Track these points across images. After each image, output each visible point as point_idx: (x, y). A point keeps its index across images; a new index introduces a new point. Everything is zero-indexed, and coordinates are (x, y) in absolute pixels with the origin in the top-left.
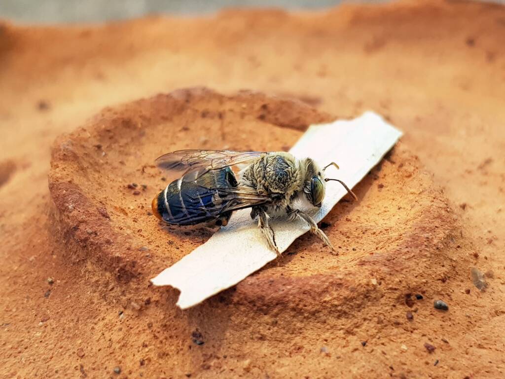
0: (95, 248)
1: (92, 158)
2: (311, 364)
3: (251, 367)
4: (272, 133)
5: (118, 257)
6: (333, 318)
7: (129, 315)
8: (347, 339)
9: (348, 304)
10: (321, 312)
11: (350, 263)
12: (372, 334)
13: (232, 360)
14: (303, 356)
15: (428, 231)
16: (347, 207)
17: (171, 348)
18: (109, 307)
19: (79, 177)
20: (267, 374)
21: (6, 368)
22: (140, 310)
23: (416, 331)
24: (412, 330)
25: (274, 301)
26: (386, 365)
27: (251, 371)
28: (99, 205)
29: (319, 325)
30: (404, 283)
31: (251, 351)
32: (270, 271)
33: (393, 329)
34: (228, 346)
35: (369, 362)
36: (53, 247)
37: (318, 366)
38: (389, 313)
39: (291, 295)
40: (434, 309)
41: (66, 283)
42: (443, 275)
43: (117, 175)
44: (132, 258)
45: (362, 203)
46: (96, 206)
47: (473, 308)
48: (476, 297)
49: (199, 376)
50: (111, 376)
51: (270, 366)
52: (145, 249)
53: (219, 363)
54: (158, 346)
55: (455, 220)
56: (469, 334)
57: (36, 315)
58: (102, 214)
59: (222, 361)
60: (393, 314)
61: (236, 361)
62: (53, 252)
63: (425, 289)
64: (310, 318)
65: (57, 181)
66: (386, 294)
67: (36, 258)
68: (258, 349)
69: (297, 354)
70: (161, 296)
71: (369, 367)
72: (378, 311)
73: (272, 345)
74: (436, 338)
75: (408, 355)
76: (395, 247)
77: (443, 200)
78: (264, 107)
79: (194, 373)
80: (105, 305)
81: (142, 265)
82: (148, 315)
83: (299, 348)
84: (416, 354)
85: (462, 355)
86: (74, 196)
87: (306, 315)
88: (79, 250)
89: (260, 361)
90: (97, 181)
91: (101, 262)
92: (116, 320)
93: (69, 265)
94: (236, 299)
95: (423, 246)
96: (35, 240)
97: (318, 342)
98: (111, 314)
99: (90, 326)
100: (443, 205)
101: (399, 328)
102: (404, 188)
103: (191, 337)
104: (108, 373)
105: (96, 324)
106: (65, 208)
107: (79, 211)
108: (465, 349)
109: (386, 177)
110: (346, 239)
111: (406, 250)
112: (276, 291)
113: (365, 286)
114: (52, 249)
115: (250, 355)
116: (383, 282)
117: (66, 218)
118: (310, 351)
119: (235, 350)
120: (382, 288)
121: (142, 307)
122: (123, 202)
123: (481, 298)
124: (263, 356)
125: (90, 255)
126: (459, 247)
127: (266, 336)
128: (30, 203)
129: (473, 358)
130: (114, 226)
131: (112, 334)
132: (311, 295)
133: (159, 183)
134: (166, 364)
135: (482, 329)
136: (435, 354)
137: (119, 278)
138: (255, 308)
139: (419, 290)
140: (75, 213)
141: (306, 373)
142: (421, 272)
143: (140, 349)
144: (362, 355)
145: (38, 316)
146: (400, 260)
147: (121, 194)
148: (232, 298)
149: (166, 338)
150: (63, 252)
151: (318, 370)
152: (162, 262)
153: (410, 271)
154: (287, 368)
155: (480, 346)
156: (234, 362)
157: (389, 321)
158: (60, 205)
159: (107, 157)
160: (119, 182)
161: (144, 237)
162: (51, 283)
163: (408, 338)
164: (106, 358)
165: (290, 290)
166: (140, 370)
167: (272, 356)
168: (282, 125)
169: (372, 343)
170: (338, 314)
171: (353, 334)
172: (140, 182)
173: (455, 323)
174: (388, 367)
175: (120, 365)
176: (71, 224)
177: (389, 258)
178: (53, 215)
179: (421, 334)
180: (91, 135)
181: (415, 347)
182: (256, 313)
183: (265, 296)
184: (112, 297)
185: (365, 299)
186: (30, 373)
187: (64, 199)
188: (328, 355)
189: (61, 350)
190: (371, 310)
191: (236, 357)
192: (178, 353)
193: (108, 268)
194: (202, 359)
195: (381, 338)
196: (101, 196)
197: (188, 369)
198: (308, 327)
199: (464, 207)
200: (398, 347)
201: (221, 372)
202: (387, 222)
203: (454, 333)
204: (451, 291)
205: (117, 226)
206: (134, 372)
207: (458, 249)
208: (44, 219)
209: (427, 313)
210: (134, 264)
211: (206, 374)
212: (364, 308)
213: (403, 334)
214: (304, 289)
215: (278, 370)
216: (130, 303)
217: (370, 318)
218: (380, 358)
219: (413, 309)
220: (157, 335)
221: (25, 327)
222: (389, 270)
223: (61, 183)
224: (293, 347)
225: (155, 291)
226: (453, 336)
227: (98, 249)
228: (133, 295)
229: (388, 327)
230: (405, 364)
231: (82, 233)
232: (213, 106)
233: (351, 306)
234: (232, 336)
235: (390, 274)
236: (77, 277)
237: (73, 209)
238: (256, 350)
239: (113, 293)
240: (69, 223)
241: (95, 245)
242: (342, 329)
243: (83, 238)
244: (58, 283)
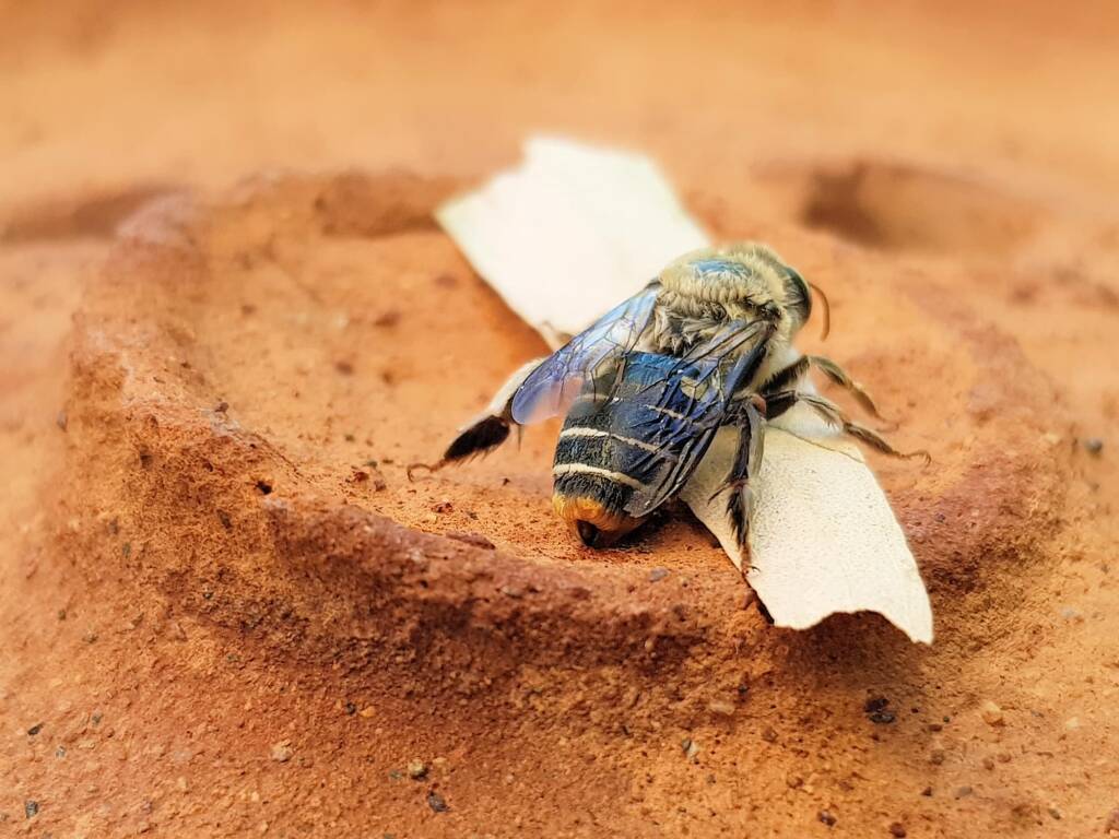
0: (551, 625)
2: (1071, 653)
6: (1049, 542)
7: (709, 738)
8: (1078, 572)
9: (1054, 503)
10: (1034, 538)
12: (1100, 543)
13: (958, 719)
14: (1048, 643)
18: (644, 747)
20: (1033, 712)
25: (976, 554)
27: (1006, 722)
31: (977, 682)
34: (938, 695)
37: (1081, 650)
39: (992, 526)
41: (470, 753)
44: (665, 603)
52: (663, 573)
53: (949, 738)
54: (823, 765)
59: (949, 732)
61: (965, 717)
64: (1026, 561)
65: (324, 511)
68: (983, 671)
69: (1038, 646)
70: (773, 657)
73: (996, 652)
79: (930, 783)
80: (631, 748)
81: (695, 607)
83: (1034, 632)
86: (396, 531)
87: (1021, 557)
88: (482, 654)
89: (1003, 693)
91: (578, 653)
92: (683, 766)
97: (1052, 604)
98: (660, 759)
99: (634, 810)
103: (865, 714)
105: (641, 800)
106: (402, 567)
107: (446, 558)
112: (966, 533)
113: (1049, 453)
117: (420, 589)
118: (1052, 627)
119: (954, 695)
121: (735, 703)
124: (1000, 680)
125: (531, 650)
127: (982, 637)
131: (702, 800)
132: (1011, 513)
137: (653, 666)
138: (953, 587)
140: (439, 566)
143: (791, 797)
149: (824, 744)
150: (408, 686)
154: (1044, 682)
156: (966, 722)
162: (422, 776)
165: (982, 518)
167: (1009, 674)
170: (1051, 529)
171: (1079, 559)
182: (955, 596)
183: (959, 551)
184: (644, 720)
187: (384, 547)
188: (1080, 620)
191: (960, 709)
193: (607, 655)
197: (913, 783)
198: (1028, 581)
201: (965, 753)
210: (679, 613)
211: (948, 772)
212: (1065, 499)
214: (995, 505)
215: (1039, 692)
216: (703, 709)
220: (799, 747)
223: (342, 514)
224: (1026, 636)
228: (701, 687)
231: (496, 606)
234: (934, 670)
236: (501, 721)
237: (425, 559)
238: (983, 675)
239: (641, 708)
240: (444, 597)
241: (546, 618)
242: (1064, 557)
243: (506, 616)
244: (444, 764)
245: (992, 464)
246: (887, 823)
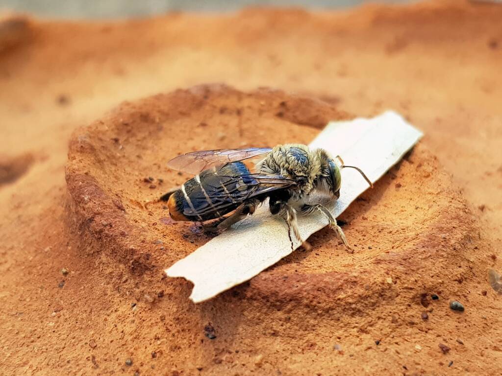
0: (110, 240)
1: (109, 151)
2: (323, 362)
3: (263, 363)
4: (291, 131)
5: (132, 249)
6: (347, 316)
7: (142, 307)
8: (360, 337)
9: (362, 303)
10: (334, 309)
11: (365, 262)
12: (386, 333)
13: (244, 355)
14: (315, 353)
15: (445, 232)
16: (364, 205)
17: (183, 342)
18: (121, 299)
19: (95, 169)
20: (278, 370)
21: (18, 357)
22: (153, 303)
23: (430, 331)
24: (426, 330)
25: (288, 297)
26: (400, 364)
27: (263, 367)
28: (115, 198)
29: (332, 322)
30: (419, 282)
31: (264, 346)
32: (284, 268)
33: (407, 328)
34: (240, 341)
35: (383, 361)
36: (69, 238)
37: (330, 363)
38: (404, 312)
39: (305, 291)
40: (449, 310)
41: (80, 274)
42: (459, 276)
43: (134, 169)
44: (146, 251)
45: (380, 203)
46: (112, 198)
47: (489, 310)
48: (493, 299)
49: (210, 370)
50: (123, 368)
51: (282, 362)
52: (160, 242)
53: (231, 358)
54: (170, 339)
55: (473, 222)
56: (485, 336)
57: (49, 305)
58: (117, 206)
59: (234, 356)
60: (408, 313)
61: (248, 356)
62: (68, 243)
63: (440, 290)
64: (324, 315)
65: (74, 172)
66: (401, 294)
67: (51, 249)
68: (270, 344)
69: (309, 351)
70: (174, 289)
71: (382, 366)
72: (392, 310)
73: (284, 342)
74: (451, 339)
75: (422, 355)
76: (411, 246)
77: (461, 200)
78: (283, 104)
79: (206, 367)
80: (118, 297)
81: (155, 258)
82: (161, 308)
83: (312, 345)
84: (430, 354)
85: (477, 356)
86: (89, 188)
87: (320, 312)
88: (94, 241)
89: (272, 357)
90: (114, 174)
91: (115, 254)
92: (129, 312)
93: (83, 256)
94: (249, 294)
95: (440, 247)
96: (50, 231)
97: (331, 340)
98: (124, 306)
99: (103, 317)
100: (461, 206)
101: (414, 328)
102: (422, 188)
103: (204, 331)
104: (119, 364)
105: (108, 316)
106: (81, 200)
107: (95, 203)
108: (480, 351)
109: (404, 177)
110: (362, 238)
111: (423, 249)
112: (290, 288)
113: (380, 284)
114: (67, 240)
115: (262, 351)
116: (398, 281)
117: (82, 209)
118: (323, 348)
119: (247, 345)
120: (397, 287)
121: (155, 299)
122: (139, 195)
123: (498, 300)
124: (276, 352)
125: (104, 247)
126: (476, 248)
127: (279, 332)
128: (47, 194)
129: (488, 360)
130: (129, 219)
131: (125, 326)
132: (325, 293)
133: (175, 177)
134: (178, 357)
135: (498, 332)
136: (449, 354)
137: (133, 270)
138: (269, 304)
139: (436, 290)
140: (91, 204)
141: (319, 370)
142: (438, 272)
143: (152, 342)
144: (376, 353)
145: (51, 306)
146: (416, 260)
147: (137, 188)
148: (245, 293)
149: (178, 332)
150: (78, 244)
151: (331, 367)
152: (176, 255)
153: (426, 270)
154: (299, 364)
155: (496, 349)
156: (246, 357)
157: (403, 321)
158: (76, 196)
159: (125, 151)
160: (136, 175)
161: (158, 230)
162: (66, 274)
163: (423, 338)
164: (118, 350)
165: (304, 286)
166: (151, 362)
167: (284, 352)
168: (300, 123)
169: (385, 342)
170: (352, 312)
171: (367, 332)
172: (156, 176)
173: (470, 324)
174: (402, 367)
175: (132, 357)
176: (86, 215)
177: (405, 258)
178: (69, 207)
179: (436, 335)
180: (109, 128)
181: (429, 347)
182: (269, 308)
183: (279, 291)
184: (125, 289)
185: (380, 298)
186: (42, 363)
187: (80, 191)
188: (341, 353)
189: (73, 341)
190: (386, 308)
191: (248, 352)
192: (190, 346)
193: (122, 260)
194: (214, 353)
195: (395, 338)
196: (117, 189)
197: (199, 363)
198: (322, 324)
199: (482, 208)
200: (413, 347)
201: (233, 367)
202: (404, 222)
203: (470, 334)
204: (468, 292)
205: (132, 218)
206: (146, 365)
207: (476, 250)
208: (60, 210)
209: (443, 313)
210: (148, 256)
211: (218, 368)
212: (379, 306)
213: (417, 334)
214: (318, 286)
215: (290, 367)
216: (144, 295)
217: (384, 317)
218: (393, 357)
219: (428, 309)
220: (169, 328)
221: (38, 317)
222: (405, 269)
223: (77, 175)
224: (306, 344)
225: (168, 284)
226: (469, 338)
227: (113, 241)
228: (146, 287)
229: (402, 326)
230: (419, 364)
231: (97, 225)
232: (231, 102)
233: (366, 304)
234: (244, 331)
235: (406, 273)
236: (91, 268)
237: (89, 200)
238: (269, 346)
239: (126, 285)
240: (85, 215)
241: (109, 237)
242: (356, 327)
243: (98, 230)
244: (73, 274)
245: (341, 273)
246: (174, 369)
